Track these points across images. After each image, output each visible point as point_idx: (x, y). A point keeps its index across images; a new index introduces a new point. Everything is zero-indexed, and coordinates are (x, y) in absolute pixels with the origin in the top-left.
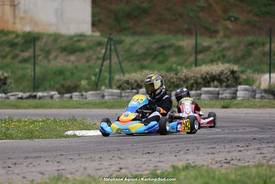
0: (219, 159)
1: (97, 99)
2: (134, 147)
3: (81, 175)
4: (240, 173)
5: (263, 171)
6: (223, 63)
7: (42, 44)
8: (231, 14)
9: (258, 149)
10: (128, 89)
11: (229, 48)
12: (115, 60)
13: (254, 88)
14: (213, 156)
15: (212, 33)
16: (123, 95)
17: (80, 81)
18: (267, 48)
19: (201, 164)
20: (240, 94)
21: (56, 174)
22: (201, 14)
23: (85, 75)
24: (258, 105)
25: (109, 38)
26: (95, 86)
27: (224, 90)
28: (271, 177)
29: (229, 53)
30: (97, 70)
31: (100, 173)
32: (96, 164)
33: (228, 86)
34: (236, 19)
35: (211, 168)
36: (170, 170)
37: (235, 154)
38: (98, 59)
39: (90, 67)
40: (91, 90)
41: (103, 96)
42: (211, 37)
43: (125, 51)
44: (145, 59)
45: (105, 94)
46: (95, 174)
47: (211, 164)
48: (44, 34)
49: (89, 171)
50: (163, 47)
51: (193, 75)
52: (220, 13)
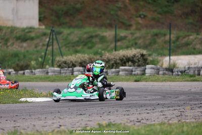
0: (132, 119)
1: (43, 75)
2: (70, 110)
3: (32, 131)
4: (148, 129)
5: (165, 128)
6: (135, 49)
7: (3, 34)
8: (141, 13)
9: (162, 112)
10: (66, 67)
11: (140, 38)
12: (56, 46)
13: (158, 67)
14: (128, 116)
15: (128, 27)
16: (62, 72)
17: (30, 62)
18: (167, 38)
19: (119, 123)
20: (148, 71)
21: (13, 130)
22: (119, 13)
23: (34, 57)
24: (161, 79)
25: (52, 30)
26: (42, 66)
27: (136, 68)
28: (171, 133)
29: (140, 42)
30: (43, 54)
31: (45, 129)
32: (42, 122)
33: (139, 66)
34: (145, 16)
35: (127, 126)
36: (97, 127)
37: (145, 115)
38: (44, 45)
39: (37, 51)
40: (38, 68)
41: (47, 73)
42: (127, 29)
43: (63, 39)
44: (78, 46)
45: (49, 71)
46: (42, 130)
47: (127, 122)
48: (4, 27)
49: (38, 128)
50: (92, 37)
51: (113, 57)
52: (133, 12)
